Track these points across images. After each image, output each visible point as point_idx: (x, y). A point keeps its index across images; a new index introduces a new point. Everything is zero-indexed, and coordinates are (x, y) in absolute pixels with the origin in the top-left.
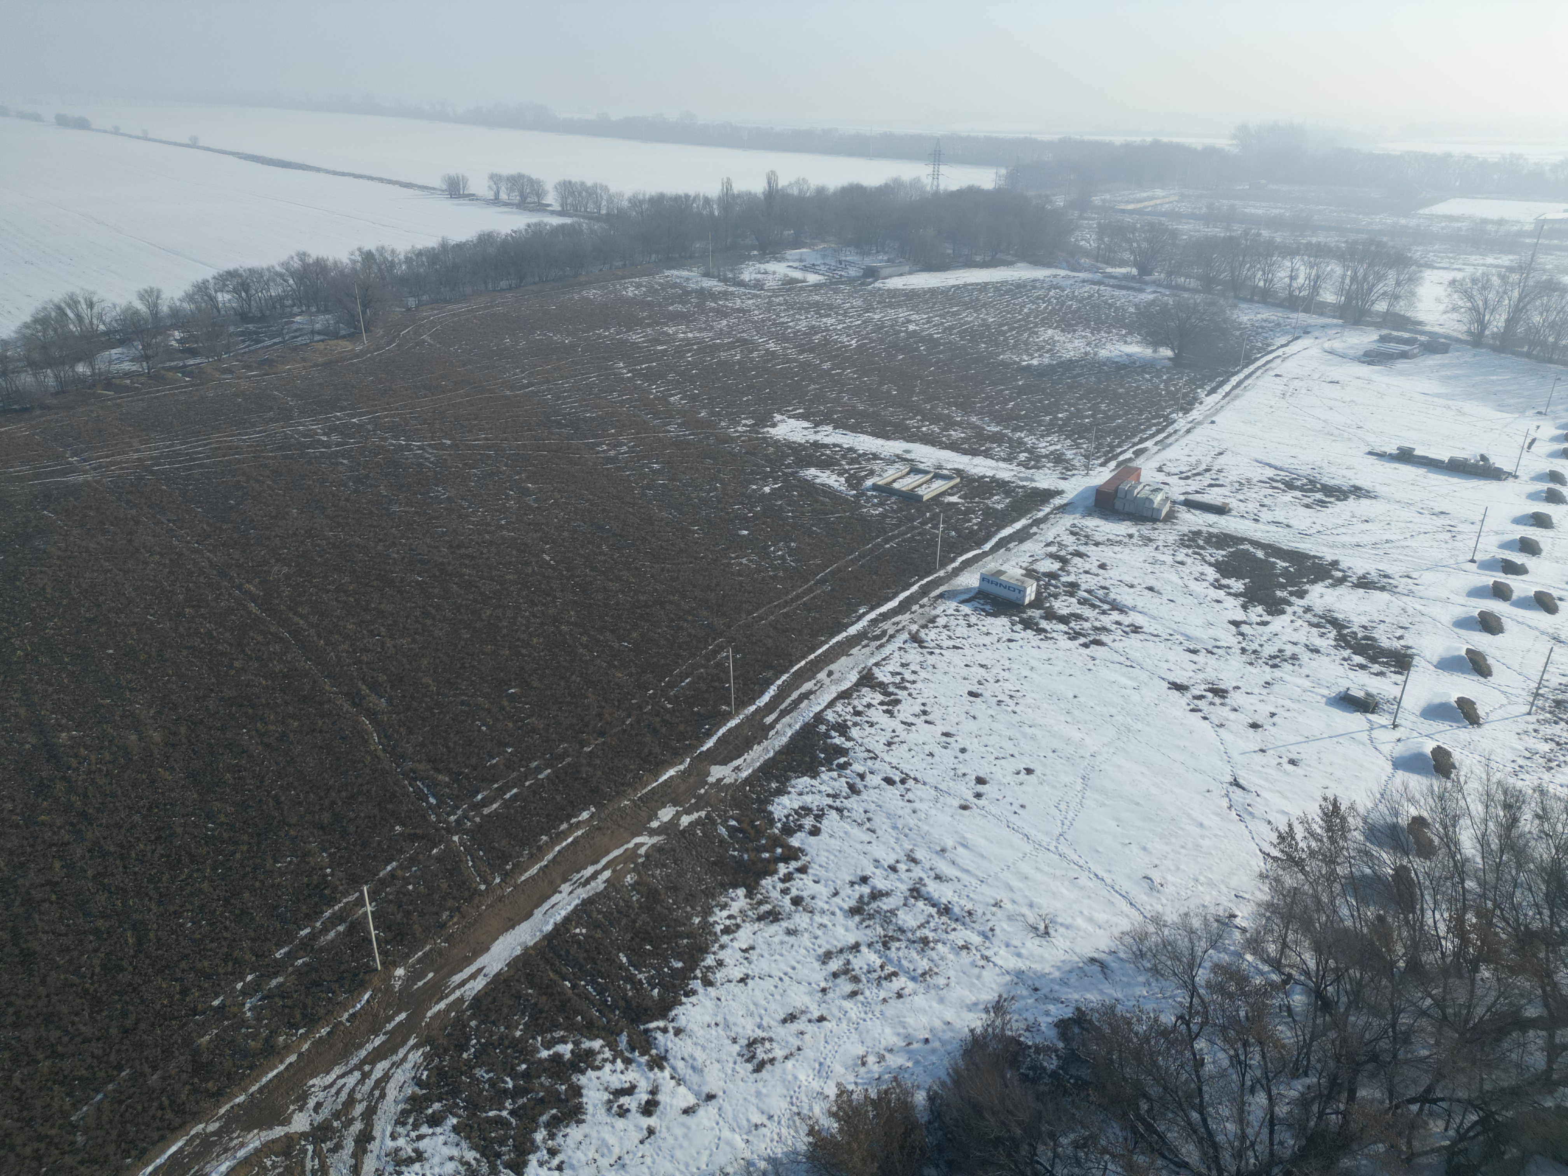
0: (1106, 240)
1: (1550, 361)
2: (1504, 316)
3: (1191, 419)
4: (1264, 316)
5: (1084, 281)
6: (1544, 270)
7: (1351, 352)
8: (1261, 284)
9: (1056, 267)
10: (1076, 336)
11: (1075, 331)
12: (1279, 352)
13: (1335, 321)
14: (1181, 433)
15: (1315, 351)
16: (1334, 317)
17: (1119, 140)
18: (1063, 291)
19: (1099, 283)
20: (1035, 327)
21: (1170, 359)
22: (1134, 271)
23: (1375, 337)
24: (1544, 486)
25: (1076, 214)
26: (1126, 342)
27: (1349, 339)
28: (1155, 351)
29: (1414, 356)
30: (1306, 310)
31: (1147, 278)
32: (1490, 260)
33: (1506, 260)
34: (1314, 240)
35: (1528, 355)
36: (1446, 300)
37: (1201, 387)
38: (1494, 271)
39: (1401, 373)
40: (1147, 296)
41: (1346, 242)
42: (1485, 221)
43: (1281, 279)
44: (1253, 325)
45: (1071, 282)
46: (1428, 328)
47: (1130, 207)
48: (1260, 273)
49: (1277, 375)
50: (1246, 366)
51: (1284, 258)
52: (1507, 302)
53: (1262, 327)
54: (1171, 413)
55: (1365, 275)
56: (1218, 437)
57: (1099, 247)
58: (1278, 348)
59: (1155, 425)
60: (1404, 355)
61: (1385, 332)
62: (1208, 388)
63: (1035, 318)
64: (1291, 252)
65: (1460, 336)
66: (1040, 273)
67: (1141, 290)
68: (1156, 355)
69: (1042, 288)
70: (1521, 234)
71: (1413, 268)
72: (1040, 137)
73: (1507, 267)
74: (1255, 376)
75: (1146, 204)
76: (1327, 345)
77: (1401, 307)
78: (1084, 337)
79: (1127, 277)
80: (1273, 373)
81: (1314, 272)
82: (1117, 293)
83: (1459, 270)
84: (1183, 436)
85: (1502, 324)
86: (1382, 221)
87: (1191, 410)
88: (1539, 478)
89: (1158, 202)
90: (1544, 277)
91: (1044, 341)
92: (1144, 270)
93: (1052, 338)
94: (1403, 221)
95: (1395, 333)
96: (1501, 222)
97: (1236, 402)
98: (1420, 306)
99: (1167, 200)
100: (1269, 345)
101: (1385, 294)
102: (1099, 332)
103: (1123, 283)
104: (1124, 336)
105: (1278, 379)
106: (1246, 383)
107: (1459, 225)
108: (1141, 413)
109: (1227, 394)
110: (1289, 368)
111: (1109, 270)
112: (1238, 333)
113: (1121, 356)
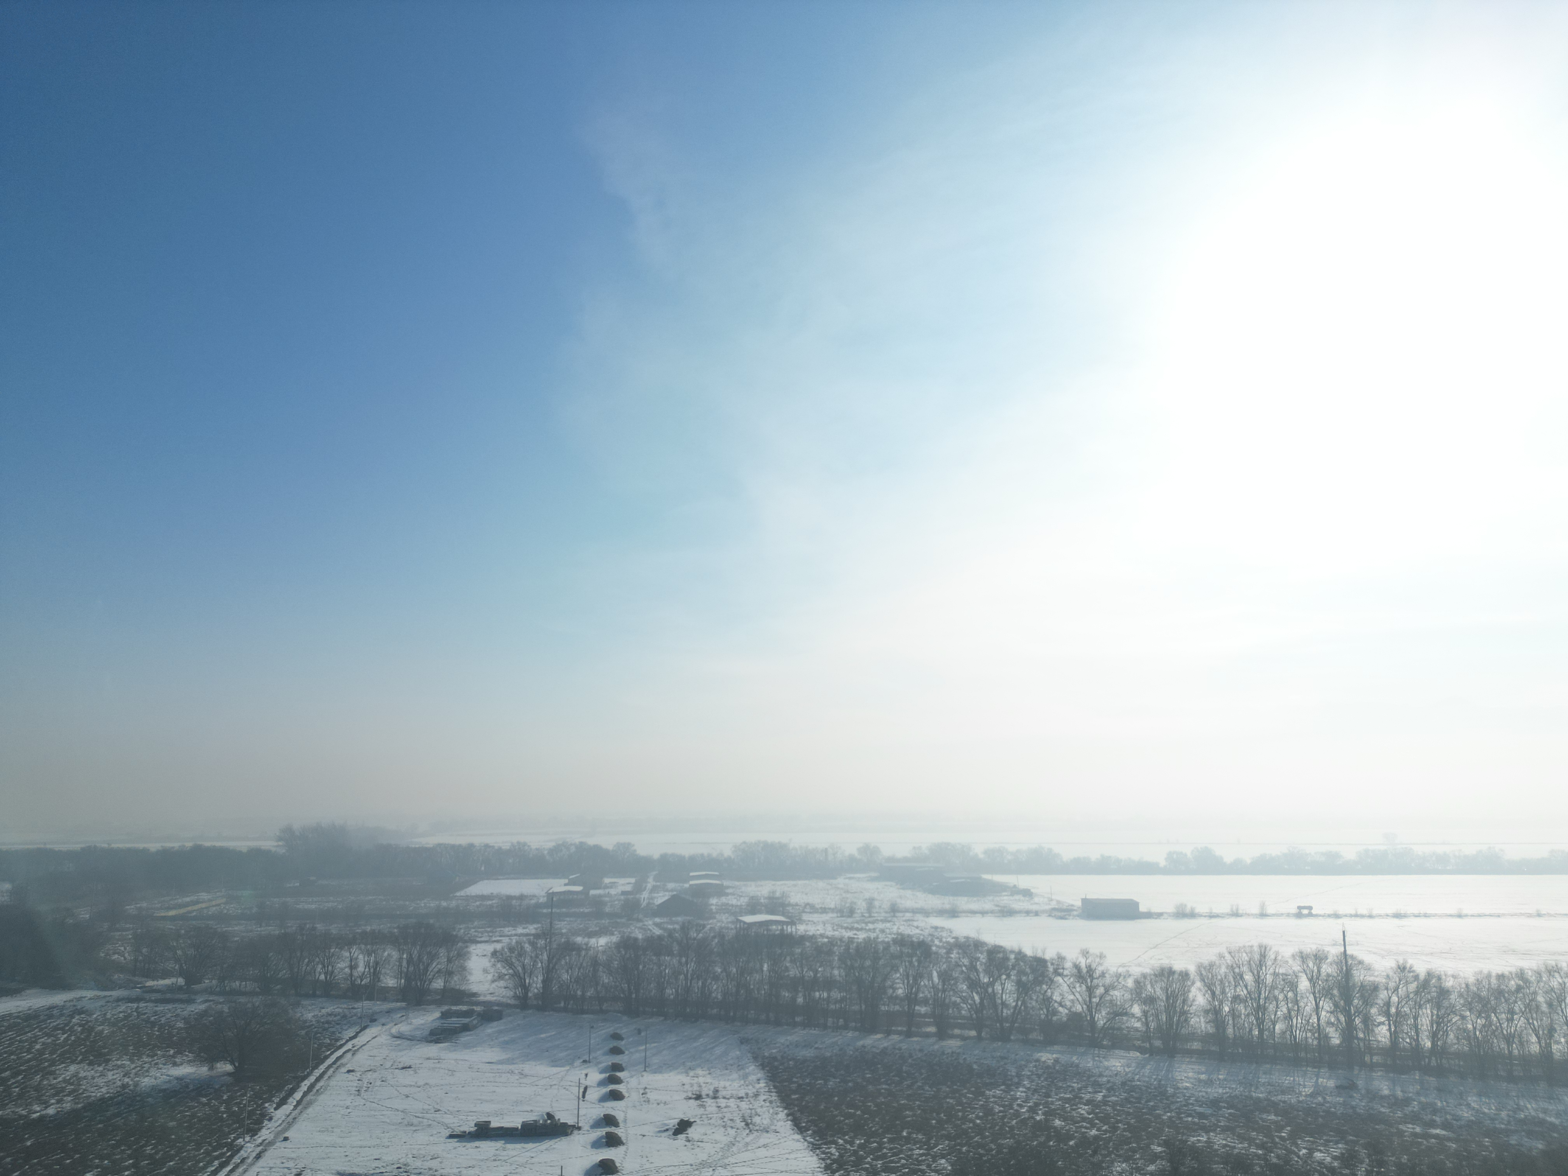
0: (144, 950)
1: (583, 1012)
2: (540, 978)
3: (260, 1140)
4: (329, 1010)
5: (118, 1000)
6: (562, 934)
7: (418, 1033)
8: (322, 977)
9: (81, 988)
10: (110, 1066)
11: (107, 1061)
12: (349, 1046)
13: (399, 1004)
14: (249, 1161)
15: (384, 1039)
16: (397, 1001)
17: (154, 847)
18: (91, 1015)
19: (138, 1000)
20: (53, 1063)
21: (229, 1074)
22: (181, 981)
23: (437, 1014)
24: (601, 1132)
25: (106, 925)
26: (175, 1064)
27: (414, 1021)
28: (211, 1068)
29: (475, 1027)
30: (370, 998)
31: (196, 987)
32: (520, 930)
33: (532, 929)
34: (368, 929)
35: (565, 1010)
36: (492, 970)
37: (269, 1100)
38: (525, 939)
39: (467, 1046)
40: (198, 1007)
41: (398, 927)
42: (510, 898)
43: (342, 969)
44: (318, 1022)
45: (102, 1003)
46: (482, 998)
47: (172, 913)
48: (320, 966)
49: (349, 1071)
50: (316, 1067)
51: (341, 949)
52: (540, 964)
53: (328, 1022)
54: (236, 1139)
55: (419, 956)
56: (293, 1155)
57: (136, 960)
58: (347, 1041)
59: (217, 1158)
60: (466, 1028)
61: (445, 1008)
62: (276, 1100)
63: (51, 1054)
64: (347, 942)
65: (509, 1001)
66: (59, 998)
67: (190, 1001)
68: (214, 1073)
69: (62, 1015)
70: (538, 906)
71: (460, 944)
72: (57, 847)
73: (533, 935)
74: (326, 1077)
75: (190, 908)
76: (394, 1030)
77: (455, 982)
78: (119, 1067)
79: (171, 989)
80: (344, 1070)
81: (372, 959)
82: (160, 1008)
83: (498, 941)
84: (252, 1164)
85: (540, 985)
86: (428, 905)
87: (260, 1129)
88: (597, 1124)
89: (203, 905)
90: (563, 940)
91: (65, 1081)
92: (191, 979)
93: (76, 1075)
94: (444, 904)
95: (454, 1008)
96: (522, 897)
97: (310, 1110)
98: (472, 979)
99: (214, 903)
100: (337, 1040)
101: (439, 971)
102: (140, 1057)
103: (169, 996)
104: (173, 1056)
105: (350, 1076)
106: (317, 1087)
107: (490, 902)
108: (199, 1146)
109: (299, 1103)
110: (361, 1060)
111: (150, 983)
112: (303, 1032)
113: (169, 1082)
